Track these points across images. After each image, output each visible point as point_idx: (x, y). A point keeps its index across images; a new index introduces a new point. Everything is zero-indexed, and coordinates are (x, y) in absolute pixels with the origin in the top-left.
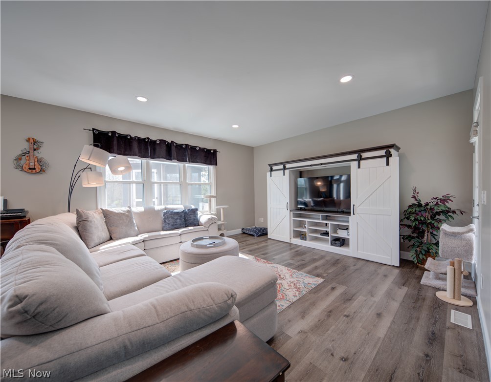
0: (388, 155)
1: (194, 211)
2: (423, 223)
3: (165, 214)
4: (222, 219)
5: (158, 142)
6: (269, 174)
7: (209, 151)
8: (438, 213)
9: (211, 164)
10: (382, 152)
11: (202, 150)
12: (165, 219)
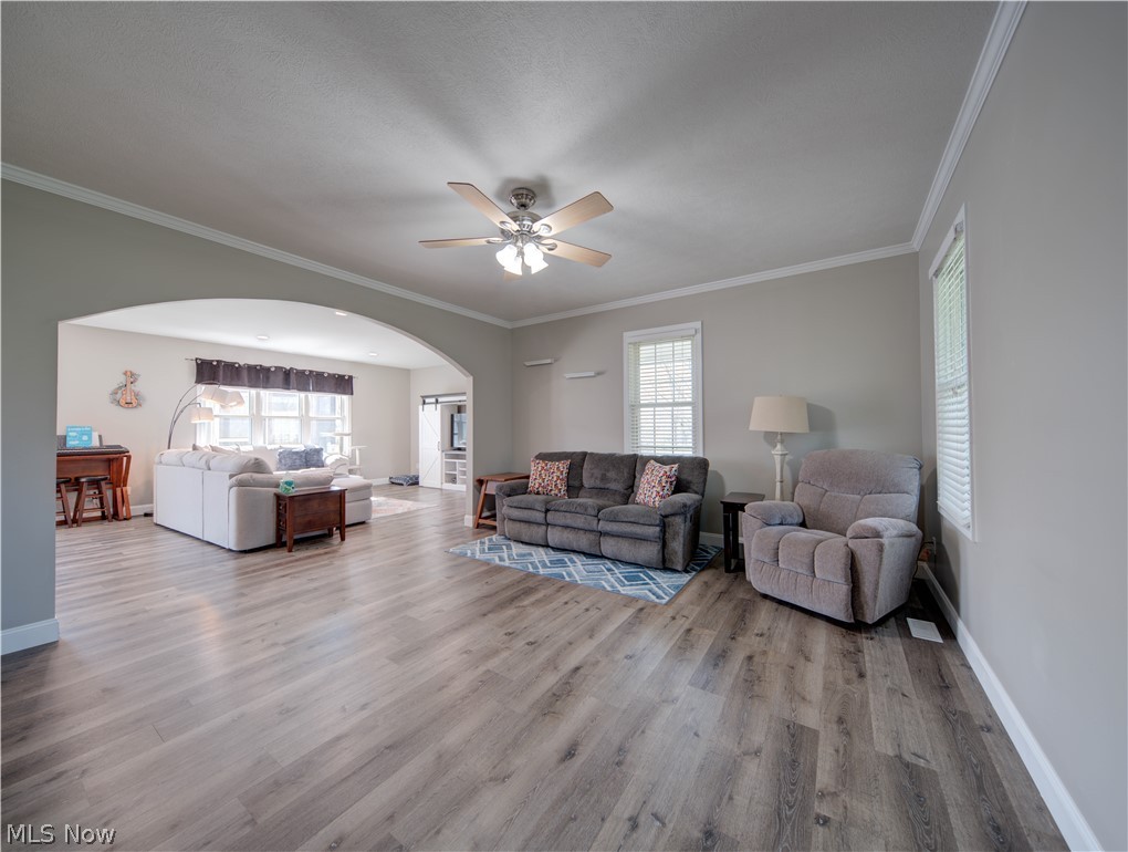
1: (318, 452)
3: (281, 453)
4: (358, 463)
5: (273, 369)
6: (421, 407)
7: (342, 377)
9: (344, 392)
11: (332, 376)
12: (280, 461)
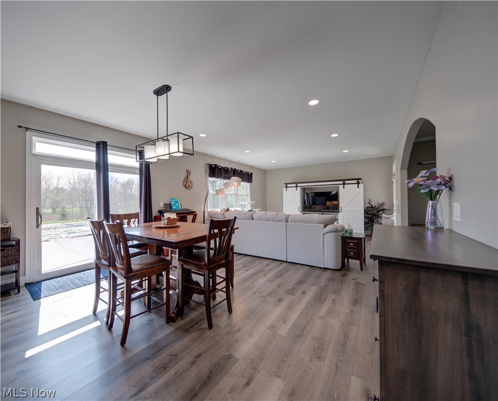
0: (358, 183)
2: (374, 215)
6: (285, 189)
8: (380, 211)
9: (249, 182)
10: (356, 181)
